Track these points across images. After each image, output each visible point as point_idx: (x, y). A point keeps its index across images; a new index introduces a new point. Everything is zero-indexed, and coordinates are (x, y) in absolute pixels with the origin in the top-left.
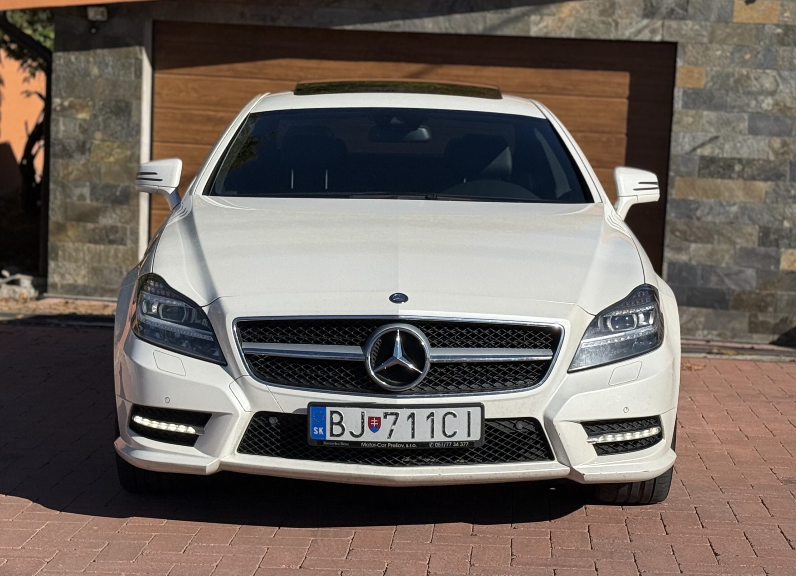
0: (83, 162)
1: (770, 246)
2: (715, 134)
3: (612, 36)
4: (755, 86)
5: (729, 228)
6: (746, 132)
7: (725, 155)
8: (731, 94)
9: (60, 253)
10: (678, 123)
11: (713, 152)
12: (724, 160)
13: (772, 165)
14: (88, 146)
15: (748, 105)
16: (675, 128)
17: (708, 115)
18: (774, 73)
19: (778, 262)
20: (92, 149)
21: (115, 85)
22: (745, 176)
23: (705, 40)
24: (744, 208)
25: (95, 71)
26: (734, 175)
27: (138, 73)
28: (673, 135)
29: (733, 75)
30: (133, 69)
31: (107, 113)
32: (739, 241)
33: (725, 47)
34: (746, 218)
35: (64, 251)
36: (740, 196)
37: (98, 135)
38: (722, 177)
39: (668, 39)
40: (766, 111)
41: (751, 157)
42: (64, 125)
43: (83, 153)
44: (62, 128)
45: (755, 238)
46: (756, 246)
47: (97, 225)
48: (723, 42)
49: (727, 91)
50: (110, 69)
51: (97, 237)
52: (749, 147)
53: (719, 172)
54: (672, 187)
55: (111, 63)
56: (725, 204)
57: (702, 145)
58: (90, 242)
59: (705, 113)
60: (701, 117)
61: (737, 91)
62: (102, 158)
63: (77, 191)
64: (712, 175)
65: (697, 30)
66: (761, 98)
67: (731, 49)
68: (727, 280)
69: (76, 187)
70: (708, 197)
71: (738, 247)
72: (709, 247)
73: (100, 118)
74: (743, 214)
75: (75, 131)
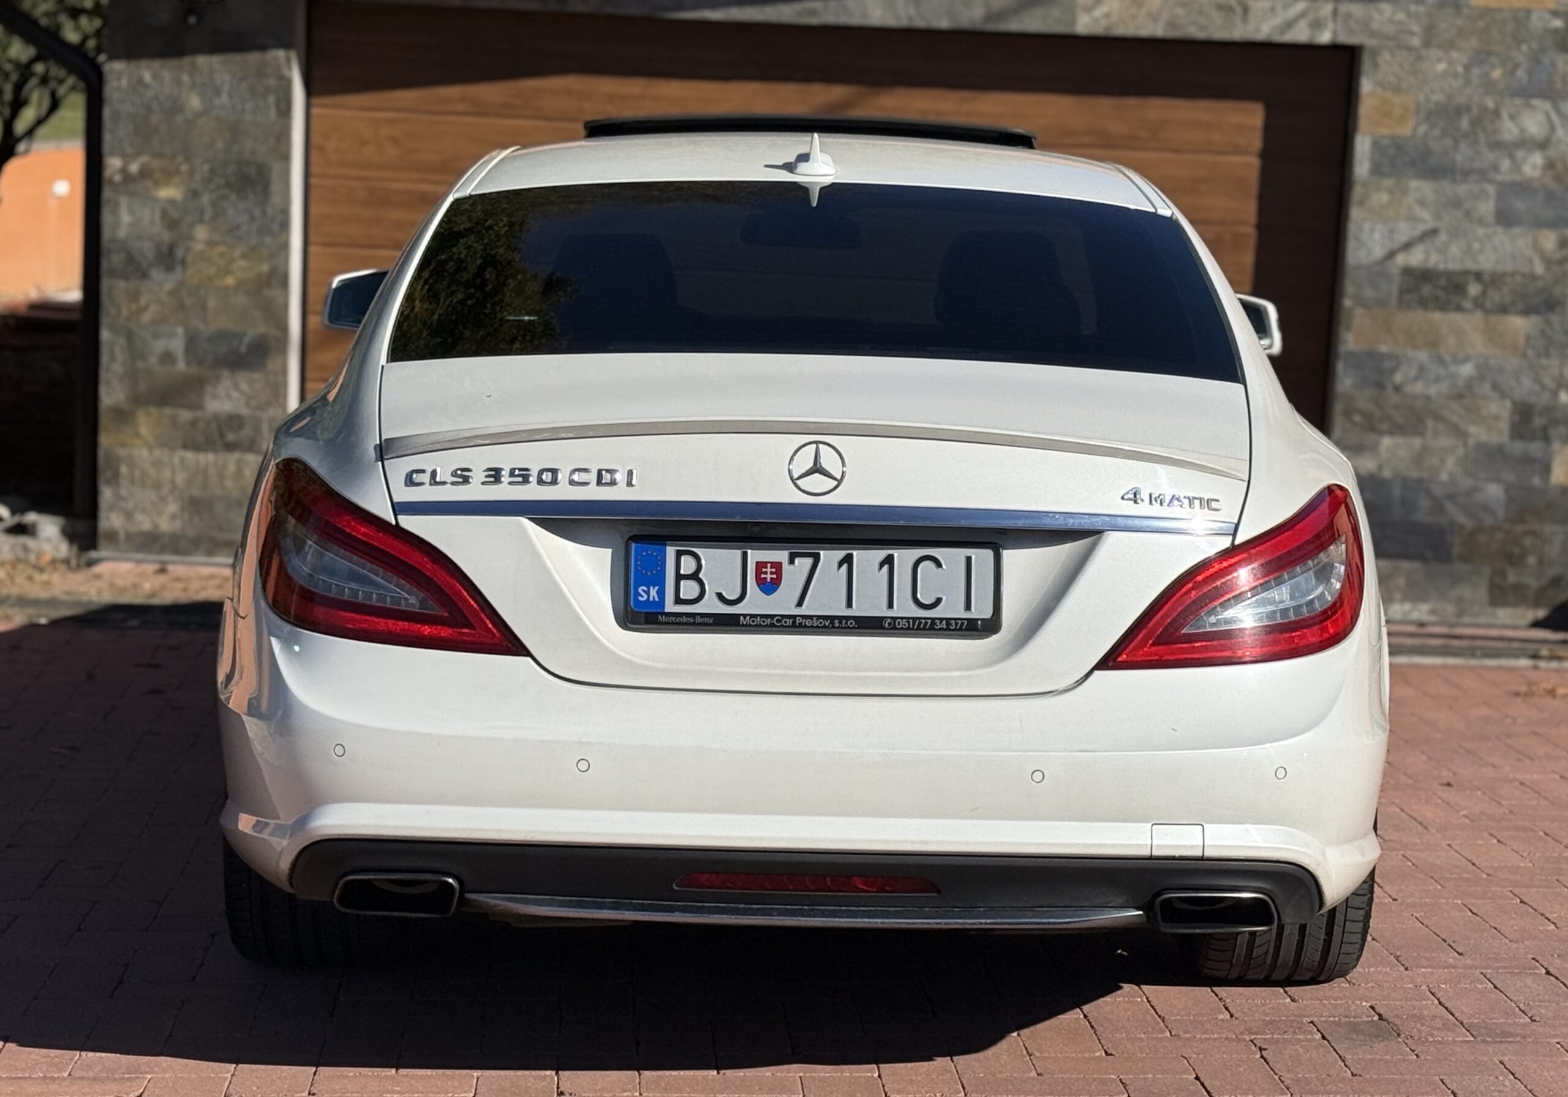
0: (168, 286)
1: (1533, 438)
2: (1430, 225)
3: (1238, 32)
4: (1509, 130)
5: (1455, 406)
6: (1491, 219)
7: (1452, 266)
8: (1463, 146)
9: (124, 470)
10: (1361, 203)
11: (1426, 260)
12: (1449, 274)
13: (1540, 284)
14: (180, 253)
15: (1496, 168)
16: (1356, 213)
17: (1420, 188)
18: (1547, 106)
19: (1546, 469)
20: (189, 259)
21: (235, 131)
22: (1488, 305)
23: (1416, 42)
24: (1483, 370)
25: (195, 102)
26: (1467, 304)
27: (283, 106)
28: (1352, 228)
29: (1468, 109)
30: (272, 99)
31: (218, 187)
32: (1473, 429)
33: (1455, 55)
34: (1487, 386)
35: (132, 466)
36: (1478, 344)
37: (201, 233)
38: (1443, 306)
39: (1345, 39)
40: (1531, 180)
41: (1500, 268)
42: (131, 212)
43: (170, 268)
44: (126, 218)
45: (1504, 426)
46: (1505, 439)
47: (199, 414)
48: (1449, 45)
49: (1457, 142)
50: (224, 99)
51: (201, 438)
52: (1495, 249)
53: (1437, 298)
54: (1348, 328)
55: (226, 87)
56: (1448, 358)
57: (1407, 246)
58: (185, 447)
59: (1414, 184)
60: (1405, 191)
61: (1476, 142)
62: (210, 279)
63: (159, 346)
64: (1424, 304)
65: (1400, 22)
66: (1520, 154)
67: (1464, 59)
68: (1449, 506)
69: (157, 336)
70: (1415, 347)
71: (1471, 442)
72: (1417, 442)
73: (206, 199)
74: (1482, 377)
75: (152, 223)
